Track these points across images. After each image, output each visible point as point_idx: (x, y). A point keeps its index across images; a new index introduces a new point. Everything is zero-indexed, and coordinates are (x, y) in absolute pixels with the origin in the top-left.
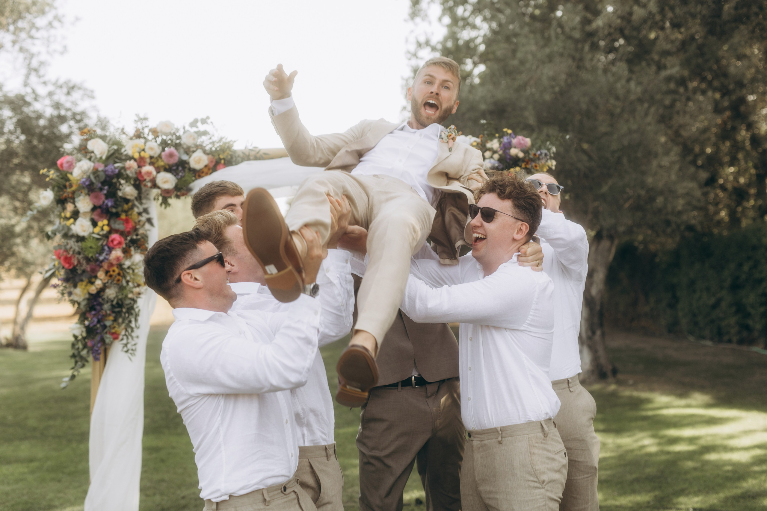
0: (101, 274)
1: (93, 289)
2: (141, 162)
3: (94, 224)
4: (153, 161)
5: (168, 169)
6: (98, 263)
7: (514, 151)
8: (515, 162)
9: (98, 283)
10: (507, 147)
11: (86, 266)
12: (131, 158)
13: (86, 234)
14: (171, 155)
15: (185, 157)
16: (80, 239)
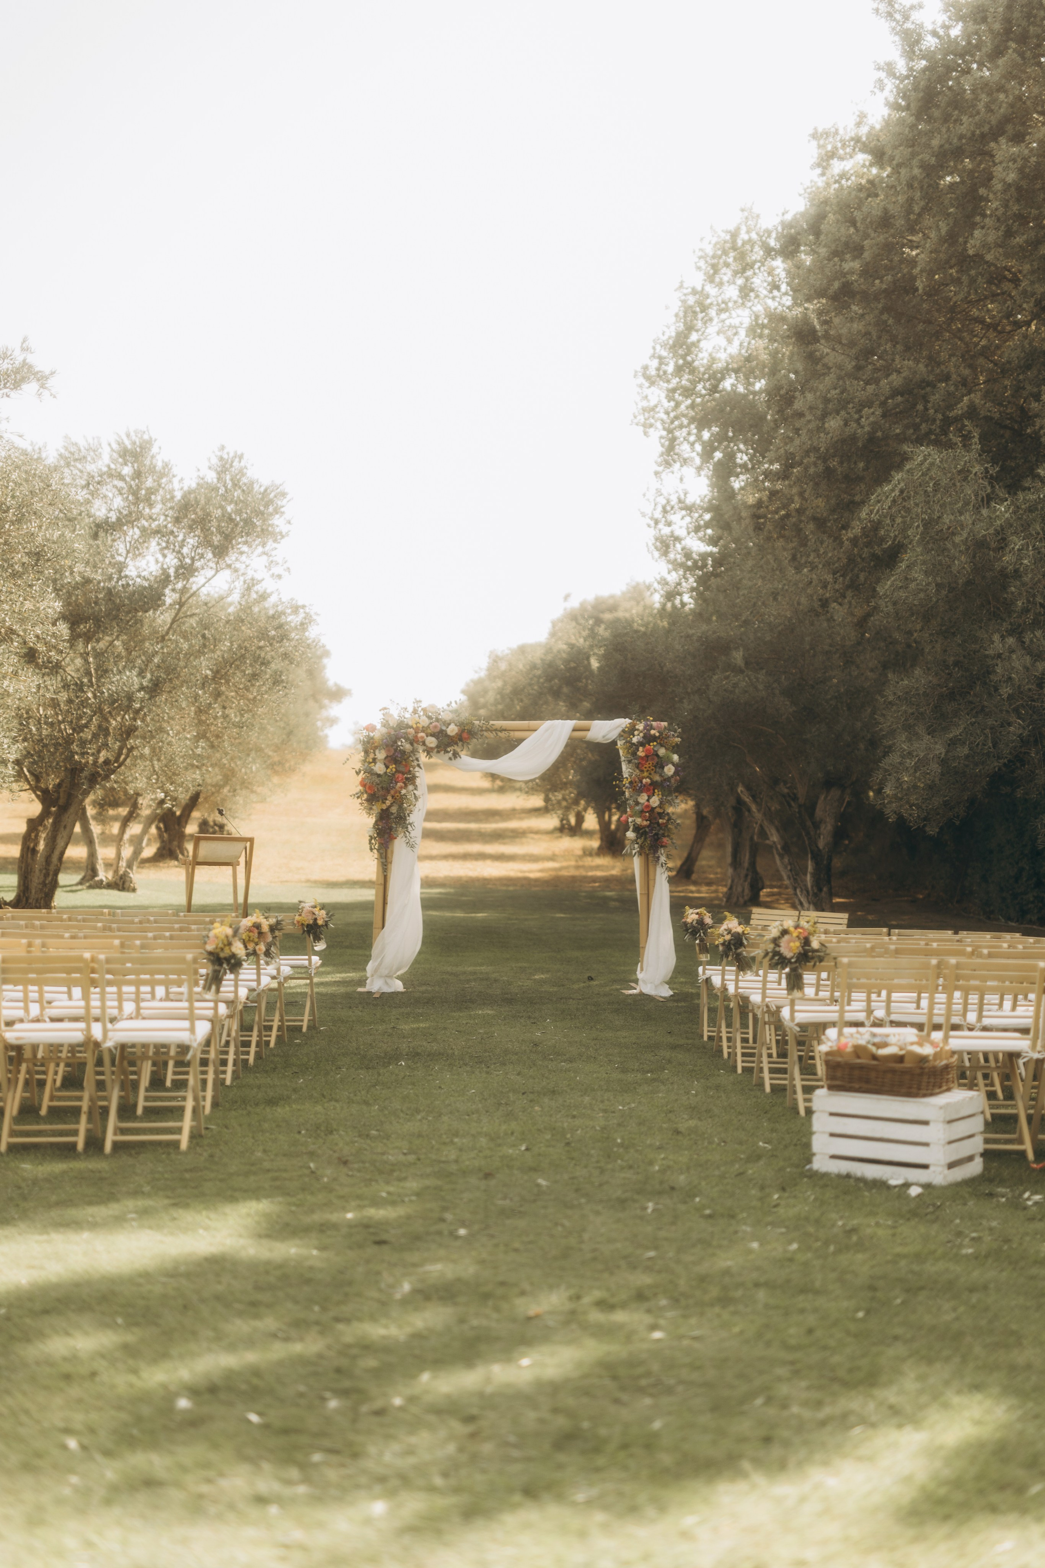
0: (389, 798)
1: (384, 807)
2: (417, 731)
3: (387, 767)
4: (424, 730)
5: (432, 735)
6: (388, 791)
7: (652, 732)
8: (654, 738)
9: (388, 803)
10: (648, 728)
11: (381, 793)
12: (411, 727)
13: (381, 773)
14: (436, 727)
15: (444, 728)
16: (379, 776)
